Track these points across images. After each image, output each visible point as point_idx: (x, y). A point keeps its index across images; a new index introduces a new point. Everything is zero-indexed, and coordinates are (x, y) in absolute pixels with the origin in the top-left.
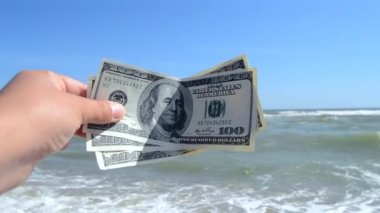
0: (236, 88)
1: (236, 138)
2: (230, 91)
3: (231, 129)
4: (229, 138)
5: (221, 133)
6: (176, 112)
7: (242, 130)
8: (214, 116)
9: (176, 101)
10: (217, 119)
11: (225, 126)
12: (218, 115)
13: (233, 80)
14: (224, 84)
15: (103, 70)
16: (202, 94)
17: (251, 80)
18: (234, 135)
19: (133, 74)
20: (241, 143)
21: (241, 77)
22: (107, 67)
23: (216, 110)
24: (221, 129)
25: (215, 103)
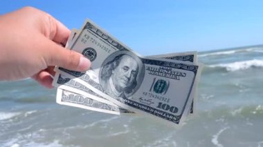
0: (181, 75)
1: (170, 115)
2: (176, 76)
3: (168, 106)
4: (164, 113)
5: (159, 107)
6: (129, 79)
7: (176, 110)
8: (157, 91)
9: (132, 71)
10: (159, 95)
11: (163, 103)
12: (161, 92)
13: (181, 68)
14: (173, 69)
15: (85, 28)
16: (153, 72)
17: (195, 73)
18: (168, 111)
19: (107, 39)
20: (172, 120)
21: (188, 68)
22: (88, 26)
23: (160, 87)
24: (160, 104)
25: (162, 82)
